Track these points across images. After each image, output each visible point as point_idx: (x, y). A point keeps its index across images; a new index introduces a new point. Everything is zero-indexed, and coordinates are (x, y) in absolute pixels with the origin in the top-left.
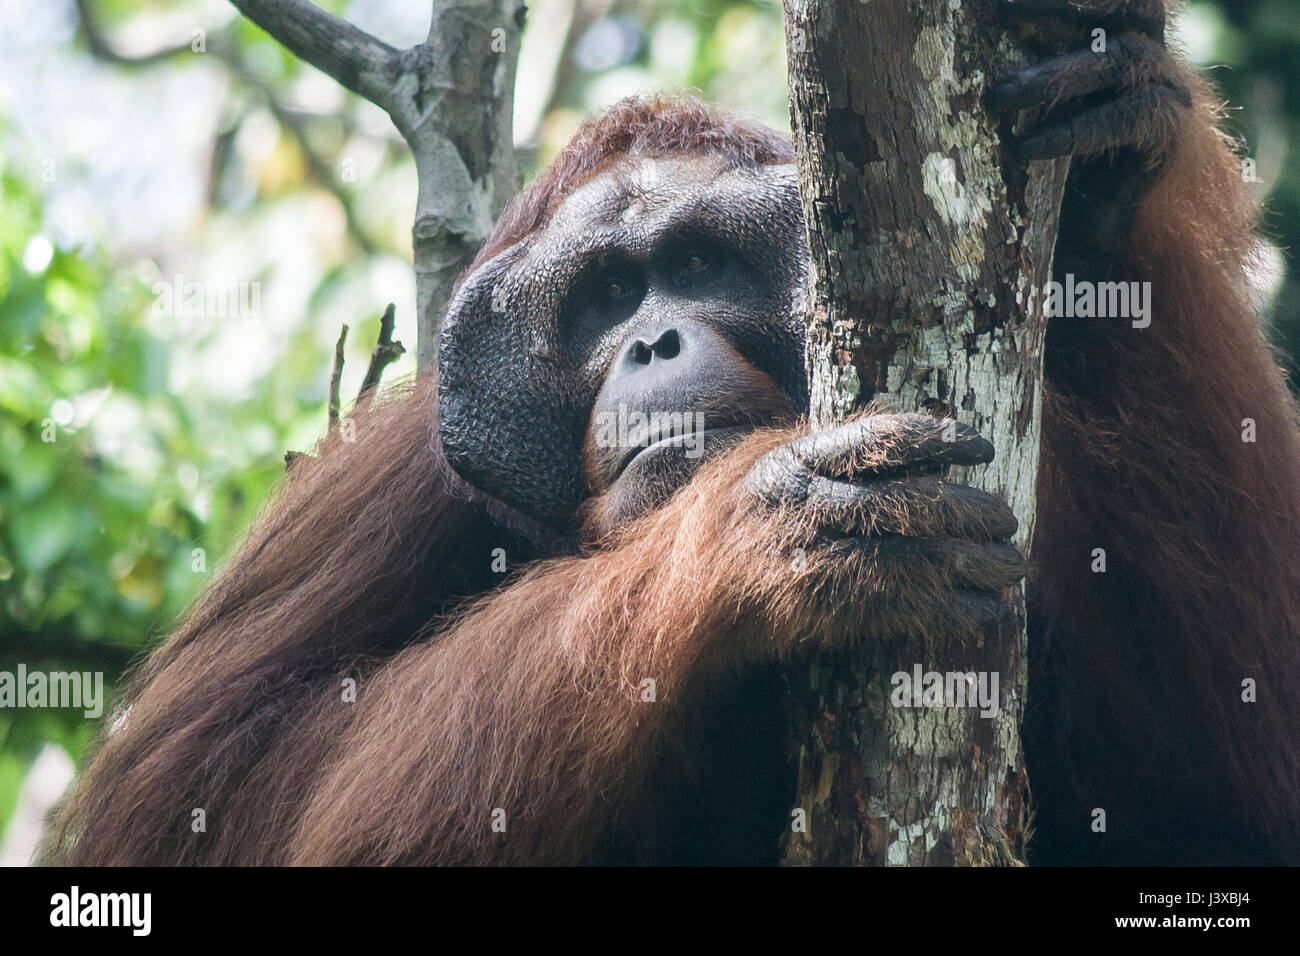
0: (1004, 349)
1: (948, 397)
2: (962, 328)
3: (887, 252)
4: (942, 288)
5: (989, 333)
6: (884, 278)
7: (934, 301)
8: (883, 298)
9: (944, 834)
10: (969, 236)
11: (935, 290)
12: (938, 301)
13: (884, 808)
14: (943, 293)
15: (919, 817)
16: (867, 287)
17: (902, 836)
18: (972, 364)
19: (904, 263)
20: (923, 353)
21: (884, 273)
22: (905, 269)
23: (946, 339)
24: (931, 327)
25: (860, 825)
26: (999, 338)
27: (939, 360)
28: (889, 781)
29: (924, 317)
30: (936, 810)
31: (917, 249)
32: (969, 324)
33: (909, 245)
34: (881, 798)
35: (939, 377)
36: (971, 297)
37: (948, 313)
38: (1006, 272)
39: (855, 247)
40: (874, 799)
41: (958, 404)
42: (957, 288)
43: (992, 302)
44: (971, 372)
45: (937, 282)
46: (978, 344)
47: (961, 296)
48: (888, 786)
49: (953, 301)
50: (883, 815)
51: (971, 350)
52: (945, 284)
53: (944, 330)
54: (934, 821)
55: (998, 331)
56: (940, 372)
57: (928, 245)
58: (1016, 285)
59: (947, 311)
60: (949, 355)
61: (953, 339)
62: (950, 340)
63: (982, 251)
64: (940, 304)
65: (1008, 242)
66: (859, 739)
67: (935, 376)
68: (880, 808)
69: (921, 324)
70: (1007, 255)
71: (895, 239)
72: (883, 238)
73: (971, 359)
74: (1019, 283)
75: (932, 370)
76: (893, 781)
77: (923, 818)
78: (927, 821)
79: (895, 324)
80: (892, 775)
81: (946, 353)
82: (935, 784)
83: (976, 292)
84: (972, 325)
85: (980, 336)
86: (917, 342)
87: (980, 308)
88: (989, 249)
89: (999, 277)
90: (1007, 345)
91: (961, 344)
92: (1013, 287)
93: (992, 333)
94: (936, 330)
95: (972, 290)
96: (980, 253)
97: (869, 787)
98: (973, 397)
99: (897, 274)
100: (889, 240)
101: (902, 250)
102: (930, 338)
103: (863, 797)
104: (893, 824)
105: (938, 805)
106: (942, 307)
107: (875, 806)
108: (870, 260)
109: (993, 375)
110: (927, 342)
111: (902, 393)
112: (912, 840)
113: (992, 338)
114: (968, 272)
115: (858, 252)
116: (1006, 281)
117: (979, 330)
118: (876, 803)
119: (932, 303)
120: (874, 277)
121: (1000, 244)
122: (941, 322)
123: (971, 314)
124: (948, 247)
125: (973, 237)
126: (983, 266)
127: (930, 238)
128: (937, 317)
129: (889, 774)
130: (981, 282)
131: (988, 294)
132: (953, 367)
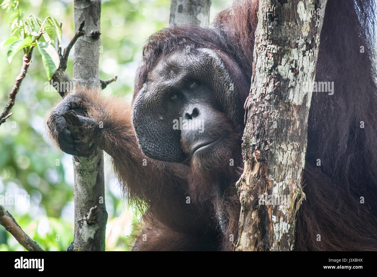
0: (312, 55)
1: (297, 68)
2: (303, 49)
3: (286, 28)
4: (299, 38)
5: (309, 51)
6: (284, 35)
7: (296, 41)
8: (283, 40)
9: (288, 185)
10: (306, 24)
11: (297, 38)
12: (297, 42)
13: (273, 178)
14: (299, 39)
15: (282, 180)
16: (279, 37)
17: (277, 185)
18: (304, 59)
19: (290, 31)
20: (292, 55)
21: (284, 33)
22: (290, 32)
23: (298, 52)
24: (294, 48)
25: (266, 182)
26: (311, 52)
27: (296, 58)
28: (275, 170)
29: (293, 46)
30: (286, 179)
31: (293, 27)
32: (304, 48)
33: (292, 26)
34: (272, 175)
35: (296, 62)
36: (305, 41)
37: (299, 45)
38: (314, 34)
39: (277, 26)
40: (270, 175)
41: (299, 70)
42: (302, 38)
43: (310, 42)
44: (303, 61)
45: (297, 36)
46: (306, 54)
47: (303, 40)
48: (274, 172)
49: (301, 42)
50: (273, 179)
51: (304, 55)
52: (299, 37)
53: (298, 49)
54: (285, 182)
55: (311, 50)
56: (296, 61)
57: (296, 26)
58: (316, 38)
59: (299, 44)
60: (299, 56)
61: (300, 52)
62: (299, 52)
63: (309, 28)
64: (298, 42)
65: (315, 26)
66: (267, 159)
67: (294, 62)
68: (272, 178)
69: (292, 47)
70: (314, 30)
71: (288, 24)
72: (285, 24)
73: (304, 57)
74: (317, 37)
75: (294, 60)
76: (276, 171)
77: (283, 181)
78: (284, 181)
79: (286, 47)
80: (276, 169)
81: (298, 56)
82: (286, 172)
83: (307, 40)
84: (305, 49)
85: (307, 51)
86: (291, 52)
87: (307, 44)
88: (311, 28)
89: (312, 36)
90: (312, 54)
91: (302, 53)
92: (315, 39)
93: (310, 51)
94: (296, 49)
95: (306, 39)
96: (308, 29)
97: (269, 172)
98: (303, 68)
99: (288, 34)
100: (287, 24)
101: (290, 27)
102: (294, 51)
103: (267, 174)
104: (275, 182)
105: (287, 177)
106: (298, 43)
107: (271, 177)
108: (281, 30)
109: (309, 62)
110: (293, 53)
111: (285, 66)
112: (280, 187)
113: (309, 52)
114: (305, 34)
115: (278, 27)
116: (314, 37)
117: (307, 50)
118: (271, 176)
119: (295, 42)
120: (281, 34)
121: (313, 27)
122: (297, 47)
123: (305, 45)
124: (301, 27)
125: (307, 24)
126: (309, 32)
127: (297, 24)
128: (296, 46)
129: (275, 168)
130: (308, 37)
131: (309, 40)
132: (299, 60)
